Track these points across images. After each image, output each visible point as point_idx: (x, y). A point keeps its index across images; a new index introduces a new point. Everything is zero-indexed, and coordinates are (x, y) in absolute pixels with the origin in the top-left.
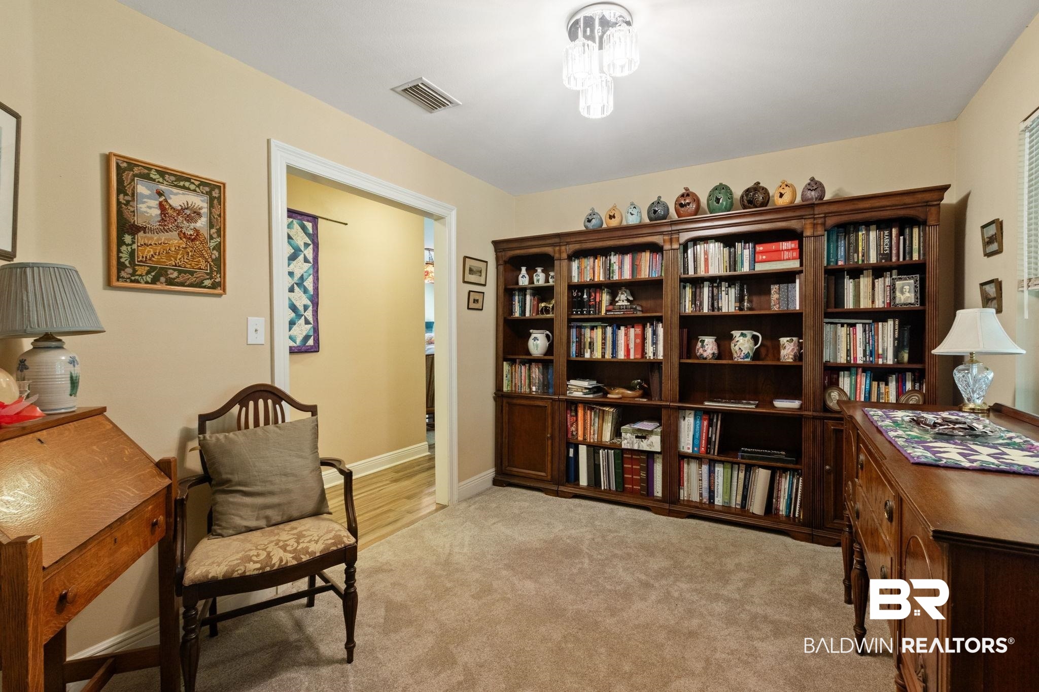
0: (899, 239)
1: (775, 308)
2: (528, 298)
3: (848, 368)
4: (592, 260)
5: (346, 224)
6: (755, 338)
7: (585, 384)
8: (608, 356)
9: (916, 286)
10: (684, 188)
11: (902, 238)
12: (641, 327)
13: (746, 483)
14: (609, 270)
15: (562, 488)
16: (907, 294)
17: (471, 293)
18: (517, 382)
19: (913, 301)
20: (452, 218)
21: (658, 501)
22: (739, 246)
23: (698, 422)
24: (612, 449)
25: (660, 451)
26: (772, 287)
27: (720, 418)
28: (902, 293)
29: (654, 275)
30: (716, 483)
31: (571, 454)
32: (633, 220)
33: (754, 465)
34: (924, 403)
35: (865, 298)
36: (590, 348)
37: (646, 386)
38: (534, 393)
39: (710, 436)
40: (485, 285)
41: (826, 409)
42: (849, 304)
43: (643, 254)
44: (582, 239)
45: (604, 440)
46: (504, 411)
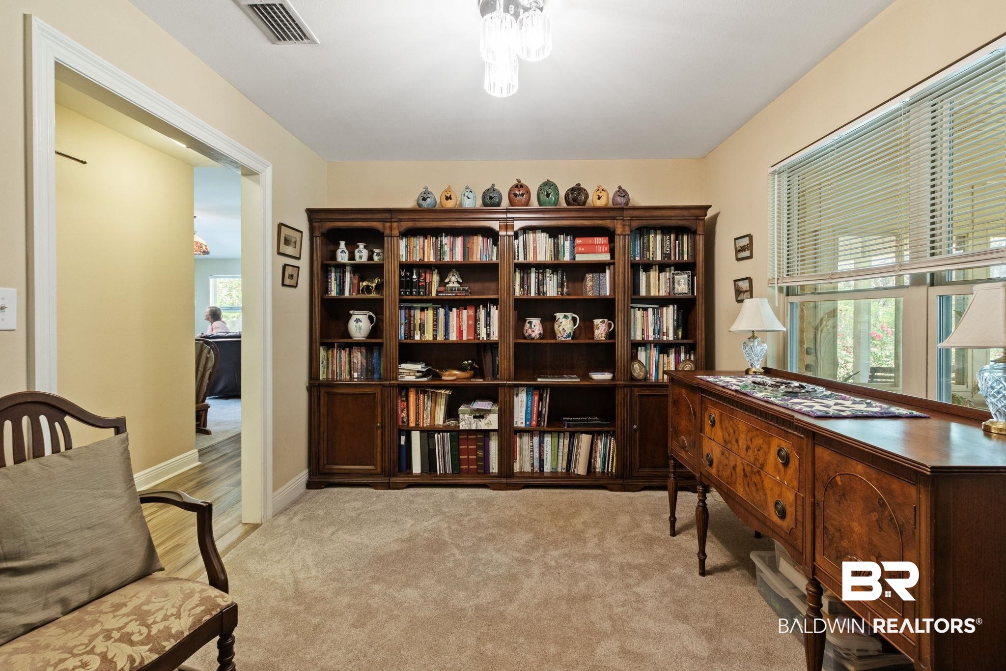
0: (676, 243)
1: (590, 294)
2: (348, 276)
3: (644, 344)
4: (421, 239)
5: (84, 163)
6: (574, 319)
7: (419, 367)
8: (441, 338)
9: (688, 280)
10: (517, 180)
11: (677, 242)
12: (474, 309)
13: (571, 449)
14: (439, 252)
15: (393, 480)
16: (683, 286)
17: (287, 267)
18: (335, 368)
19: (687, 292)
20: (267, 175)
21: (495, 477)
22: (562, 237)
23: (530, 397)
24: (447, 432)
25: (497, 428)
26: (587, 275)
27: (548, 393)
28: (679, 284)
29: (485, 259)
30: (545, 452)
31: (403, 442)
32: (468, 204)
33: (577, 432)
34: (696, 368)
35: (654, 288)
36: (420, 330)
37: (477, 366)
38: (356, 380)
39: (540, 410)
40: (299, 258)
41: (633, 379)
42: (643, 293)
43: (475, 238)
44: (416, 217)
45: (436, 423)
46: (322, 403)
